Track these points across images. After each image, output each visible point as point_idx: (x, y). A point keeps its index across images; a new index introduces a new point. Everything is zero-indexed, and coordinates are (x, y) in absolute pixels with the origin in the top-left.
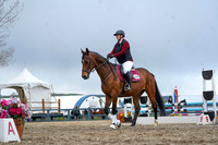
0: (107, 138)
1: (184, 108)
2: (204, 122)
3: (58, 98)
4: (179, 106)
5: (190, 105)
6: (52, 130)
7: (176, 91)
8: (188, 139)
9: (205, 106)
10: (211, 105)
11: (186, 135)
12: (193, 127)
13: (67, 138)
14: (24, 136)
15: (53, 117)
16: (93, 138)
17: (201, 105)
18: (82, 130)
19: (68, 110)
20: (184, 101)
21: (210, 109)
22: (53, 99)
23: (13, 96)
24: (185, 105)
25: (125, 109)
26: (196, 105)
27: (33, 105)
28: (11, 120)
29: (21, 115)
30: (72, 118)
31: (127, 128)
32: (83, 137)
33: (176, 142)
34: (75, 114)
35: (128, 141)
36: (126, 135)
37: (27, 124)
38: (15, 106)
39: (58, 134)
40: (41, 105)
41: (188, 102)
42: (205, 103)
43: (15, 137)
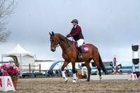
0: (71, 89)
1: (120, 70)
2: (133, 79)
3: (39, 63)
4: (117, 68)
5: (124, 68)
6: (35, 83)
7: (115, 59)
8: (123, 89)
9: (134, 68)
10: (137, 67)
11: (121, 87)
12: (126, 82)
13: (45, 89)
14: (17, 87)
15: (36, 75)
16: (62, 89)
17: (131, 68)
18: (55, 83)
19: (46, 71)
20: (120, 65)
21: (137, 70)
22: (36, 64)
23: (11, 62)
24: (121, 67)
25: (82, 70)
26: (128, 68)
27: (23, 68)
28: (9, 77)
29: (15, 74)
30: (48, 76)
31: (83, 82)
32: (55, 88)
33: (115, 91)
34: (50, 73)
35: (84, 91)
36: (83, 87)
37: (19, 80)
38: (11, 68)
39: (39, 86)
40: (28, 68)
41: (123, 65)
42: (134, 66)
43: (12, 88)
